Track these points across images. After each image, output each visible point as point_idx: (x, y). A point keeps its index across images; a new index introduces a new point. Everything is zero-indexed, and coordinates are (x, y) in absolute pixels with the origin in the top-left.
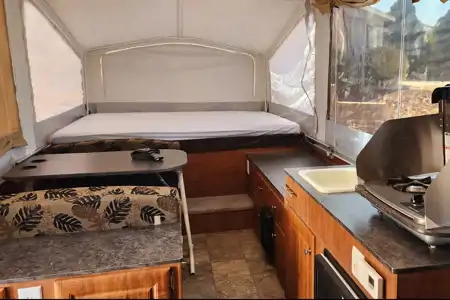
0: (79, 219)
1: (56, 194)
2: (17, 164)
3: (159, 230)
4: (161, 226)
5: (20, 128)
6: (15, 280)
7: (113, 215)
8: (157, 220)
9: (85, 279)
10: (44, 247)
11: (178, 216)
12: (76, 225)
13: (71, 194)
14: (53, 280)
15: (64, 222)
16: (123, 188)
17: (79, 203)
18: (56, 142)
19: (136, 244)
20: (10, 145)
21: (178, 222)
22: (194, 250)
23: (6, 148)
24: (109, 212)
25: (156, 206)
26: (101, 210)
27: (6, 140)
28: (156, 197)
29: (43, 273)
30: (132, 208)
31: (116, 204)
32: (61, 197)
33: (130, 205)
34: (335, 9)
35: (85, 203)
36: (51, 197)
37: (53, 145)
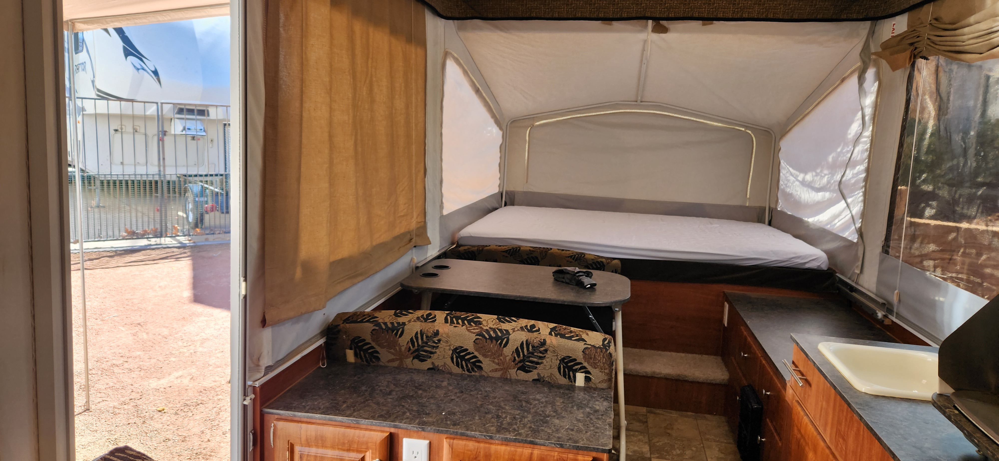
0: (481, 358)
1: (458, 318)
2: (417, 268)
3: (581, 395)
4: (585, 389)
5: (425, 222)
6: (402, 425)
7: (522, 361)
8: (580, 380)
9: (482, 445)
10: (437, 387)
11: (610, 380)
12: (477, 365)
13: (475, 323)
14: (444, 436)
15: (462, 358)
16: (540, 325)
17: (484, 336)
18: (461, 242)
19: (549, 410)
20: (413, 243)
21: (610, 388)
22: (627, 429)
23: (409, 246)
24: (519, 356)
25: (580, 357)
26: (508, 351)
27: (408, 237)
28: (581, 346)
29: (433, 424)
30: (549, 354)
31: (528, 345)
32: (464, 324)
33: (546, 351)
34: (921, 62)
35: (491, 338)
36: (452, 322)
37: (459, 246)
